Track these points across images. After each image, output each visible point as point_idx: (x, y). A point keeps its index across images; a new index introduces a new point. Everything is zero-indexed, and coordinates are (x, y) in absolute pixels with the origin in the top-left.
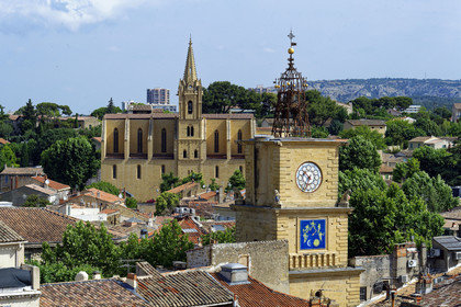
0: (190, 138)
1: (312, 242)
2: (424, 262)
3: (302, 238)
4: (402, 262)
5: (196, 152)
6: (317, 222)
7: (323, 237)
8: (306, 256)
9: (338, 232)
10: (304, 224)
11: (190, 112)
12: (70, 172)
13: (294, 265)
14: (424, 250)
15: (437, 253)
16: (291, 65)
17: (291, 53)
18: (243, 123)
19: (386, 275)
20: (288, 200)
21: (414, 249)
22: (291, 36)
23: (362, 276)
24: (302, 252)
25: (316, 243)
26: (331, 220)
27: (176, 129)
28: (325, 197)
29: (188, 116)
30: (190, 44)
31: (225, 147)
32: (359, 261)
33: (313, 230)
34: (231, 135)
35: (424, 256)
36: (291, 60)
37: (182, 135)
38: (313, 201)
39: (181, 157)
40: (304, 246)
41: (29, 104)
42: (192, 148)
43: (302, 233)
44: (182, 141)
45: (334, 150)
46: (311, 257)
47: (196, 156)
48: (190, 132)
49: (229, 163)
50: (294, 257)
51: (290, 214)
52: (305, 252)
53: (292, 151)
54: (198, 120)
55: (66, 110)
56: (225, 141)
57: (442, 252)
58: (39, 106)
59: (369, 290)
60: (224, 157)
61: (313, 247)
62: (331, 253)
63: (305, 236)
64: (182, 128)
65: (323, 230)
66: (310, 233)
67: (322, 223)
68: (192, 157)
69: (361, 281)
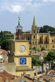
0: (34, 39)
1: (23, 63)
2: (50, 67)
3: (20, 62)
4: (45, 67)
5: (36, 42)
6: (24, 59)
7: (26, 62)
8: (21, 66)
9: (29, 61)
10: (21, 59)
11: (34, 33)
12: (7, 47)
13: (18, 68)
14: (50, 65)
15: (53, 65)
16: (19, 24)
17: (19, 21)
18: (47, 35)
19: (41, 70)
20: (17, 54)
21: (48, 65)
22: (19, 18)
23: (35, 70)
24: (20, 65)
25: (24, 63)
26: (27, 58)
27: (31, 37)
28: (26, 53)
29: (34, 34)
30: (34, 17)
31: (43, 41)
32: (34, 67)
33: (23, 60)
34: (44, 38)
35: (50, 66)
36: (19, 23)
37: (32, 38)
38: (23, 54)
39: (32, 43)
40: (21, 64)
41: (2, 31)
42: (35, 41)
43: (20, 61)
44: (32, 40)
45: (28, 43)
46: (23, 66)
47: (36, 43)
48: (34, 37)
49: (44, 45)
50: (18, 66)
51: (17, 57)
52: (21, 65)
53: (18, 43)
54: (36, 35)
55: (10, 33)
56: (43, 39)
57: (54, 65)
58: (4, 32)
59: (37, 74)
60: (42, 43)
61: (23, 64)
62: (27, 65)
63: (21, 62)
64: (32, 37)
65: (25, 60)
66: (22, 61)
67: (25, 59)
68: (35, 43)
69: (35, 71)
